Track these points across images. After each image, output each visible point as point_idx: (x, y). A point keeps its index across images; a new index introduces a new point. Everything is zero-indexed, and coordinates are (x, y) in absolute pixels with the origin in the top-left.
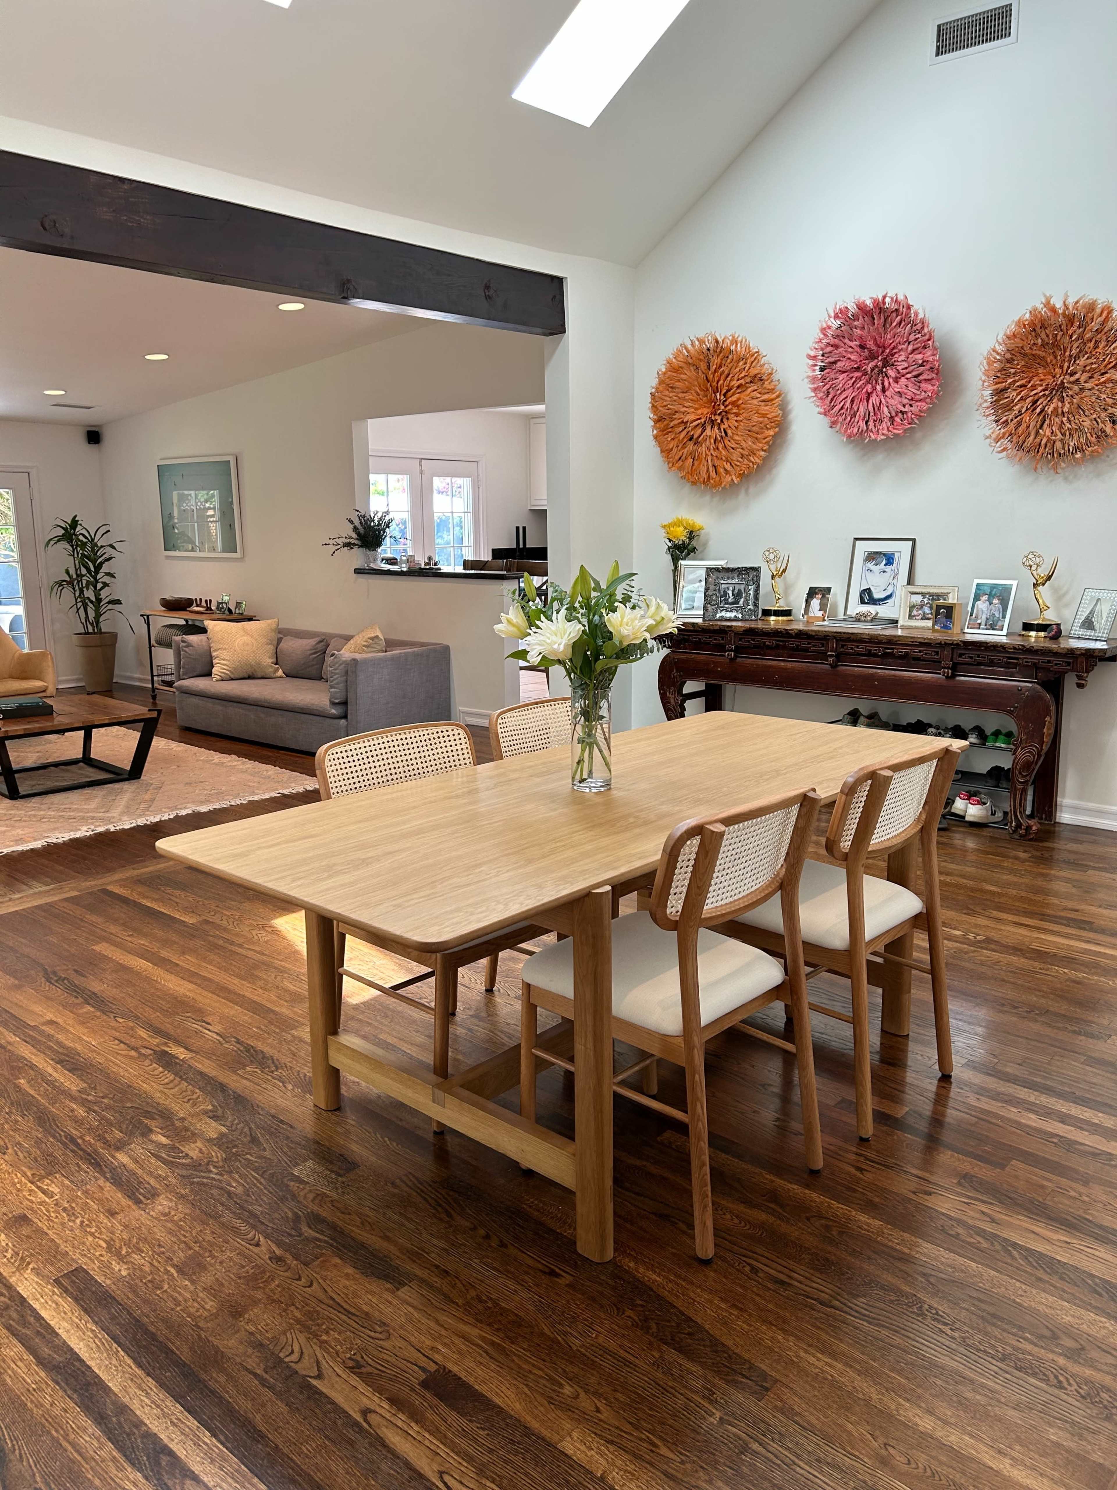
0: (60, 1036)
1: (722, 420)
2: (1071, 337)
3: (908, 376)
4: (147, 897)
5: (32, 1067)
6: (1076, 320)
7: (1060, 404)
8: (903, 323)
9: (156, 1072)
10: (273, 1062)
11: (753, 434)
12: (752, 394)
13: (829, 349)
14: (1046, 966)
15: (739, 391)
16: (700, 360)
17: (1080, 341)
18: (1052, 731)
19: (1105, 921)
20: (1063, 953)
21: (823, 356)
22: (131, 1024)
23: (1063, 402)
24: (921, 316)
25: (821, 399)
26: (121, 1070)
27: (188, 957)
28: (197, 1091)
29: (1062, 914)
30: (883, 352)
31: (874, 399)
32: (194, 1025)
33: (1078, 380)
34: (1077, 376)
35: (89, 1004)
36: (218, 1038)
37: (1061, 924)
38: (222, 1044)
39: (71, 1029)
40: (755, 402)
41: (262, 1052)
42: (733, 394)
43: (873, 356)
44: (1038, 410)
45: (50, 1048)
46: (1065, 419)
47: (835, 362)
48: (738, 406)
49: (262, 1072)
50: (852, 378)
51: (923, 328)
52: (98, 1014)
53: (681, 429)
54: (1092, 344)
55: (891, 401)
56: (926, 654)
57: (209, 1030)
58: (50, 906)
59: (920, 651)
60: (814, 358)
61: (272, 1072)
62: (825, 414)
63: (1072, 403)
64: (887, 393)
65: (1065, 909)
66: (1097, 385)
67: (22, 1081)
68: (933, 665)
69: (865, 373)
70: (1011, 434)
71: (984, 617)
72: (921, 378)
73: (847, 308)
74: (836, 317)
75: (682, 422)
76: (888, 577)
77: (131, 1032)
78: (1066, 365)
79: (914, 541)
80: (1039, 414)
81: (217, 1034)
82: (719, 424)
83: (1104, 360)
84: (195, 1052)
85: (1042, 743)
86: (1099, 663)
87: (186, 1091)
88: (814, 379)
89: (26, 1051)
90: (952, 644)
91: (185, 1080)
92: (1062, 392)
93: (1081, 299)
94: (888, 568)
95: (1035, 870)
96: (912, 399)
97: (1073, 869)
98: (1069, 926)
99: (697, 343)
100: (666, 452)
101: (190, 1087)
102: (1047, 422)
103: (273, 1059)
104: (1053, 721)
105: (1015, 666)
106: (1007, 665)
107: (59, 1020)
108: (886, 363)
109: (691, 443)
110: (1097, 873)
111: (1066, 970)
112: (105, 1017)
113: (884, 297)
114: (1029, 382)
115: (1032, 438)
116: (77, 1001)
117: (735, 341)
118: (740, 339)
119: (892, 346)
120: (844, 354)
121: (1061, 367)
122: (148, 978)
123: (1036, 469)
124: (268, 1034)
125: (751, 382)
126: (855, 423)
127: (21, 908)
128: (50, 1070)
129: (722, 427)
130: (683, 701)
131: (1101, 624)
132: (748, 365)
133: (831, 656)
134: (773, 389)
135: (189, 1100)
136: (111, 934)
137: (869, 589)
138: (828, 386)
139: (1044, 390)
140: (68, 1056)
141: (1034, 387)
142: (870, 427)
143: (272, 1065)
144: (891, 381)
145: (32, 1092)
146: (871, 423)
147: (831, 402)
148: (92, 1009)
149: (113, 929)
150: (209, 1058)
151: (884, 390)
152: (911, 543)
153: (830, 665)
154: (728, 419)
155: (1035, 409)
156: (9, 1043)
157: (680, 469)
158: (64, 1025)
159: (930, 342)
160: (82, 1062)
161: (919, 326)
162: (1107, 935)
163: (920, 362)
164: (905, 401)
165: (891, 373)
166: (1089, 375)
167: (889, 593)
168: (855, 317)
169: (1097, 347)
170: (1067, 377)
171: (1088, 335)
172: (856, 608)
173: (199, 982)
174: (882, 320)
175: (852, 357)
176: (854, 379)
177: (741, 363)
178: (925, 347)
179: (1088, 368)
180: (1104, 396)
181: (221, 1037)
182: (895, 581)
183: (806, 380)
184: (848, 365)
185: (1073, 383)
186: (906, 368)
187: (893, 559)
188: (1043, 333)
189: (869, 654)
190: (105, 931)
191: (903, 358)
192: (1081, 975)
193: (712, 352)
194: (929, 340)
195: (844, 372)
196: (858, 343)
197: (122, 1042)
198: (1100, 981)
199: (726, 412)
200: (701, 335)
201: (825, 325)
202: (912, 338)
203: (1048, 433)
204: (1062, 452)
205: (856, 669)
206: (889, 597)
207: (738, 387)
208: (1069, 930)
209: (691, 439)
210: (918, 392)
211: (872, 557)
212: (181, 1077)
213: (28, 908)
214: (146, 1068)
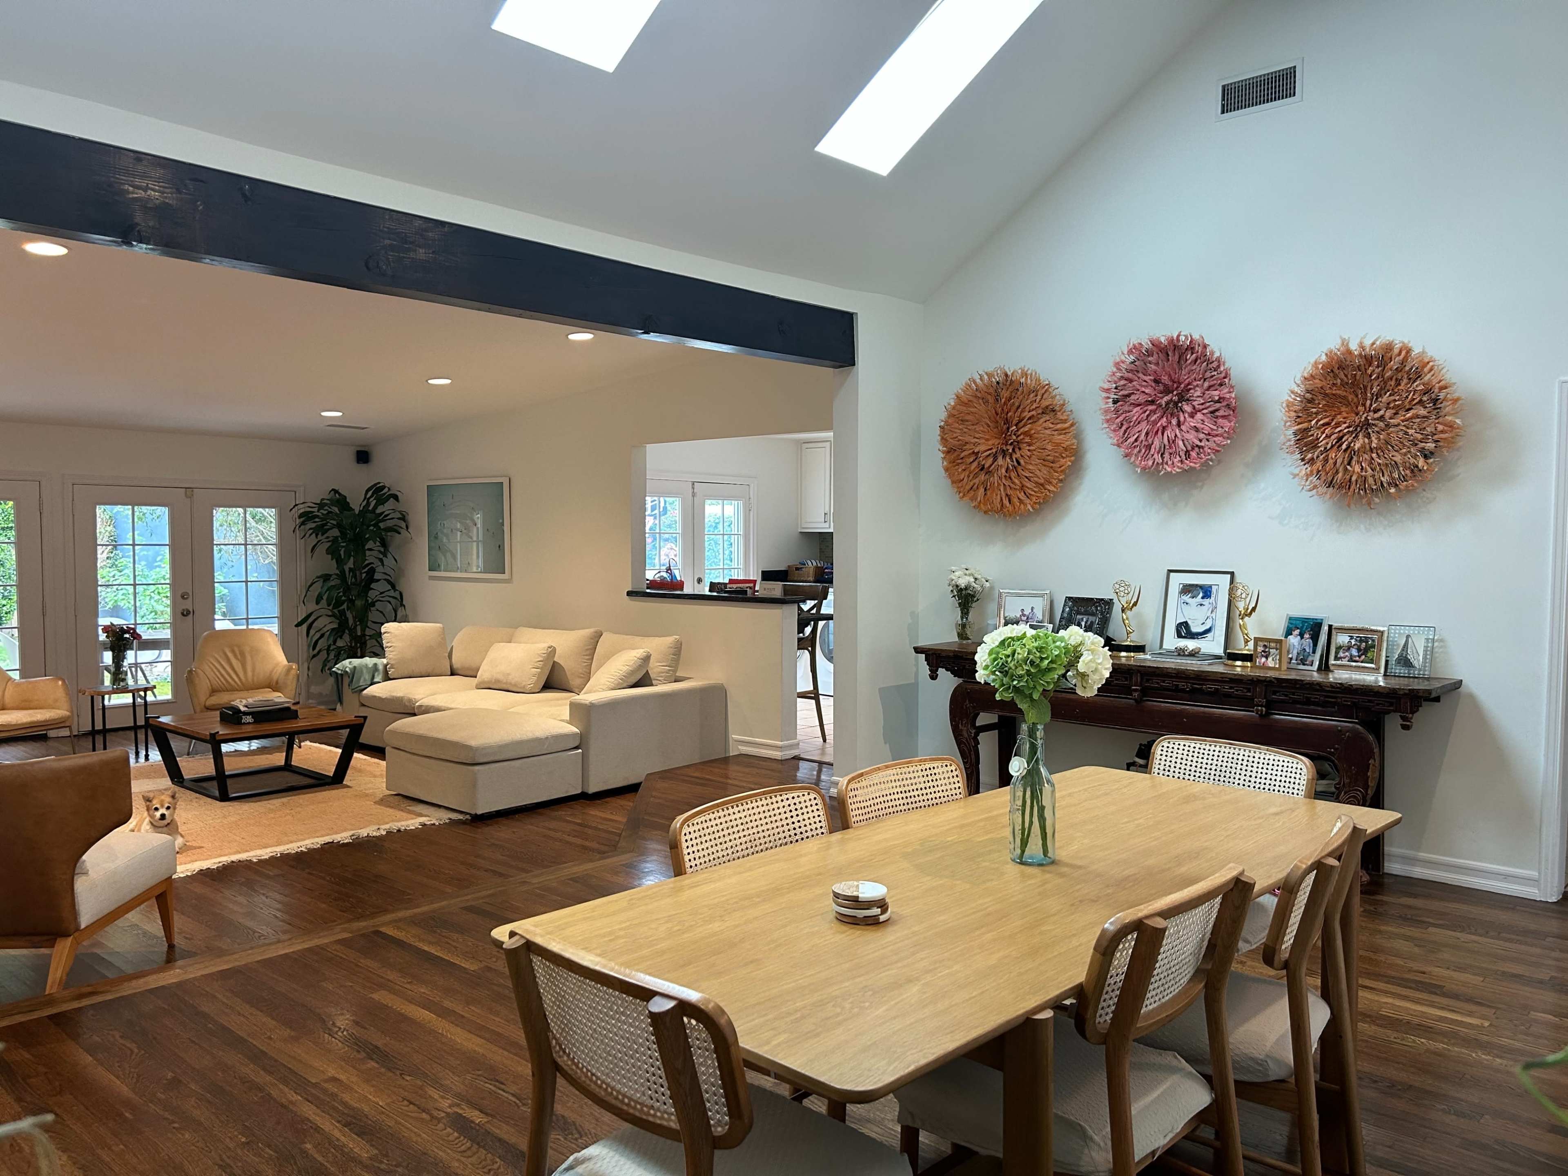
0: (344, 1095)
1: (1013, 450)
2: (1371, 376)
3: (1205, 411)
4: (423, 940)
5: (317, 1129)
6: (1374, 359)
7: (1366, 440)
8: (1199, 361)
9: (451, 1138)
10: (576, 1129)
11: (1049, 463)
12: (1045, 425)
13: (1123, 382)
14: (1400, 1035)
15: (1030, 421)
16: (989, 394)
17: (1380, 379)
18: (1377, 775)
19: (1457, 985)
20: (1416, 1020)
21: (1116, 388)
22: (419, 1083)
23: (1369, 438)
24: (1217, 355)
25: (1114, 431)
26: (413, 1135)
27: (473, 1008)
28: (498, 1160)
29: (1407, 976)
30: (1177, 387)
31: (1168, 432)
32: (487, 1085)
33: (1382, 417)
34: (1381, 413)
35: (372, 1059)
36: (514, 1099)
37: (1410, 988)
38: (519, 1107)
39: (356, 1087)
40: (1048, 432)
41: (563, 1116)
42: (1024, 426)
43: (1167, 391)
44: (1344, 446)
45: (335, 1108)
46: (1374, 455)
47: (1129, 395)
48: (1031, 436)
49: (565, 1139)
50: (1145, 412)
51: (1219, 366)
52: (383, 1070)
53: (971, 460)
54: (1393, 383)
55: (1187, 436)
56: (1237, 691)
57: (504, 1091)
58: (322, 949)
59: (1231, 688)
60: (1107, 390)
61: (576, 1139)
62: (1118, 446)
63: (1379, 439)
64: (1183, 427)
65: (1410, 970)
66: (1403, 421)
67: (308, 1146)
68: (1246, 703)
69: (1160, 405)
70: (1318, 471)
71: (1295, 652)
72: (1217, 414)
73: (1140, 344)
74: (1130, 352)
75: (973, 452)
76: (1205, 611)
77: (420, 1092)
78: (1368, 402)
79: (1232, 574)
80: (1345, 450)
81: (513, 1095)
82: (1011, 455)
83: (1407, 397)
84: (492, 1116)
85: (1366, 787)
86: (1424, 703)
87: (485, 1160)
88: (1106, 411)
89: (309, 1111)
90: (1265, 681)
91: (484, 1147)
92: (1367, 429)
93: (1376, 340)
94: (1206, 602)
95: (1371, 925)
96: (1209, 434)
97: (1409, 926)
98: (1418, 990)
99: (986, 377)
100: (956, 482)
101: (490, 1155)
102: (1355, 458)
103: (575, 1125)
104: (1377, 764)
105: (1333, 705)
106: (1324, 704)
107: (342, 1077)
108: (1181, 399)
109: (983, 473)
110: (1437, 930)
111: (1423, 1040)
112: (391, 1074)
113: (1179, 336)
114: (1332, 420)
115: (1340, 475)
116: (359, 1056)
117: (1025, 374)
118: (1029, 372)
119: (1187, 382)
120: (1138, 387)
121: (1364, 405)
122: (433, 1030)
123: (1349, 506)
124: (567, 1096)
125: (1043, 413)
126: (1150, 456)
127: (291, 950)
128: (336, 1133)
129: (1014, 456)
130: (977, 734)
131: (1419, 660)
132: (1039, 397)
133: (1136, 690)
134: (1066, 420)
135: (490, 1170)
136: (389, 980)
137: (1186, 623)
138: (1121, 418)
139: (1348, 427)
140: (355, 1118)
141: (1338, 425)
142: (1165, 460)
143: (574, 1132)
144: (1186, 415)
145: (320, 1159)
146: (1166, 456)
147: (1124, 434)
148: (376, 1065)
149: (392, 975)
150: (508, 1124)
151: (1179, 425)
152: (1229, 576)
153: (1135, 700)
154: (1020, 449)
155: (1341, 445)
156: (291, 1102)
157: (973, 499)
158: (348, 1082)
159: (1226, 380)
160: (371, 1125)
161: (1215, 365)
162: (1461, 1000)
163: (1217, 398)
164: (1202, 436)
165: (1188, 408)
166: (1393, 411)
167: (1208, 627)
168: (1149, 353)
169: (1399, 384)
170: (1371, 414)
171: (1389, 374)
172: (1172, 642)
173: (487, 1036)
174: (1177, 357)
175: (1147, 391)
176: (1148, 412)
177: (1032, 395)
178: (1221, 385)
179: (1392, 405)
180: (1411, 432)
181: (518, 1099)
182: (1213, 615)
183: (1099, 412)
184: (1142, 398)
185: (1377, 419)
186: (1202, 404)
187: (1210, 592)
188: (1342, 373)
189: (1177, 689)
190: (382, 977)
191: (1198, 393)
192: (1441, 1046)
193: (1001, 385)
194: (1225, 378)
195: (1139, 405)
196: (1152, 378)
197: (411, 1103)
198: (1463, 1053)
199: (1018, 442)
200: (990, 369)
201: (1118, 360)
202: (1208, 374)
203: (1357, 469)
204: (1374, 487)
205: (1163, 705)
206: (1208, 631)
207: (1030, 418)
208: (1418, 995)
209: (982, 469)
210: (1215, 428)
211: (1188, 589)
212: (478, 1144)
213: (298, 951)
214: (441, 1133)
